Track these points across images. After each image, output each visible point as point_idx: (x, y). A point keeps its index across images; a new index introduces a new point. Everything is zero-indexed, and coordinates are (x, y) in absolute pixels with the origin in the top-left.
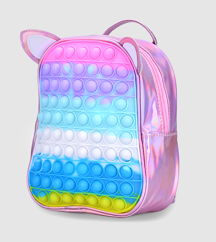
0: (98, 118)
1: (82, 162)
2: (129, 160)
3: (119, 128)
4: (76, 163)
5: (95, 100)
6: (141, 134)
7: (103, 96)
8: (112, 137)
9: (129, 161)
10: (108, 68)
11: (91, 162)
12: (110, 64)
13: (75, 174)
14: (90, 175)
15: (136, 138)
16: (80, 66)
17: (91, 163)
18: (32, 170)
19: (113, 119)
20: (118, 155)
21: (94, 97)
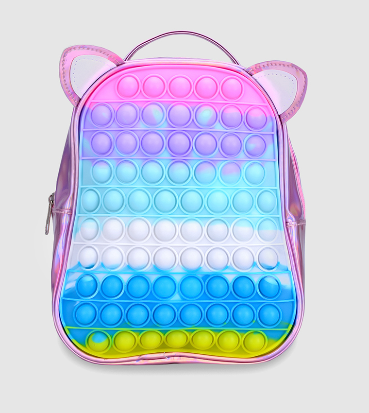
0: (219, 199)
1: (191, 275)
2: (274, 266)
3: (256, 213)
4: (178, 279)
5: (213, 168)
6: (286, 223)
7: (226, 160)
8: (244, 229)
9: (274, 268)
10: (232, 113)
11: (207, 274)
12: (235, 106)
13: (176, 298)
14: (205, 296)
15: (280, 229)
16: (181, 111)
17: (207, 276)
18: (64, 296)
19: (244, 199)
20: (256, 260)
21: (212, 163)
